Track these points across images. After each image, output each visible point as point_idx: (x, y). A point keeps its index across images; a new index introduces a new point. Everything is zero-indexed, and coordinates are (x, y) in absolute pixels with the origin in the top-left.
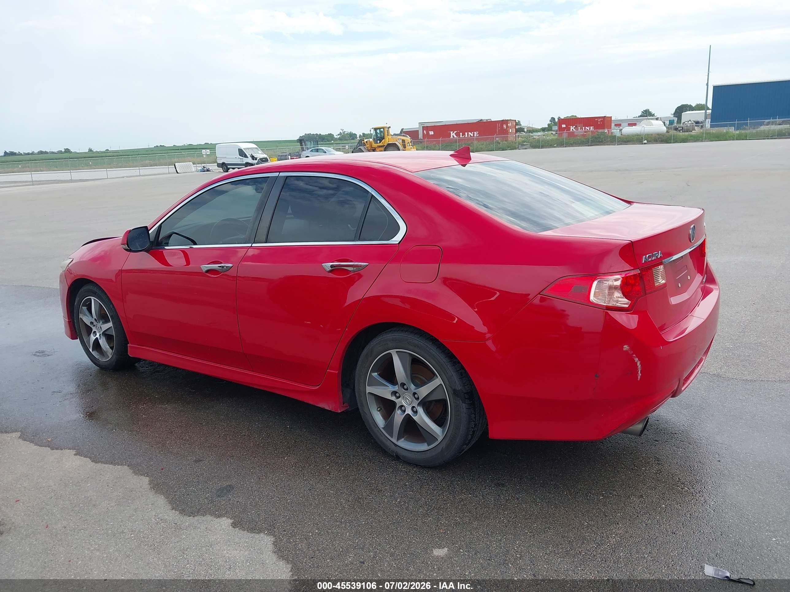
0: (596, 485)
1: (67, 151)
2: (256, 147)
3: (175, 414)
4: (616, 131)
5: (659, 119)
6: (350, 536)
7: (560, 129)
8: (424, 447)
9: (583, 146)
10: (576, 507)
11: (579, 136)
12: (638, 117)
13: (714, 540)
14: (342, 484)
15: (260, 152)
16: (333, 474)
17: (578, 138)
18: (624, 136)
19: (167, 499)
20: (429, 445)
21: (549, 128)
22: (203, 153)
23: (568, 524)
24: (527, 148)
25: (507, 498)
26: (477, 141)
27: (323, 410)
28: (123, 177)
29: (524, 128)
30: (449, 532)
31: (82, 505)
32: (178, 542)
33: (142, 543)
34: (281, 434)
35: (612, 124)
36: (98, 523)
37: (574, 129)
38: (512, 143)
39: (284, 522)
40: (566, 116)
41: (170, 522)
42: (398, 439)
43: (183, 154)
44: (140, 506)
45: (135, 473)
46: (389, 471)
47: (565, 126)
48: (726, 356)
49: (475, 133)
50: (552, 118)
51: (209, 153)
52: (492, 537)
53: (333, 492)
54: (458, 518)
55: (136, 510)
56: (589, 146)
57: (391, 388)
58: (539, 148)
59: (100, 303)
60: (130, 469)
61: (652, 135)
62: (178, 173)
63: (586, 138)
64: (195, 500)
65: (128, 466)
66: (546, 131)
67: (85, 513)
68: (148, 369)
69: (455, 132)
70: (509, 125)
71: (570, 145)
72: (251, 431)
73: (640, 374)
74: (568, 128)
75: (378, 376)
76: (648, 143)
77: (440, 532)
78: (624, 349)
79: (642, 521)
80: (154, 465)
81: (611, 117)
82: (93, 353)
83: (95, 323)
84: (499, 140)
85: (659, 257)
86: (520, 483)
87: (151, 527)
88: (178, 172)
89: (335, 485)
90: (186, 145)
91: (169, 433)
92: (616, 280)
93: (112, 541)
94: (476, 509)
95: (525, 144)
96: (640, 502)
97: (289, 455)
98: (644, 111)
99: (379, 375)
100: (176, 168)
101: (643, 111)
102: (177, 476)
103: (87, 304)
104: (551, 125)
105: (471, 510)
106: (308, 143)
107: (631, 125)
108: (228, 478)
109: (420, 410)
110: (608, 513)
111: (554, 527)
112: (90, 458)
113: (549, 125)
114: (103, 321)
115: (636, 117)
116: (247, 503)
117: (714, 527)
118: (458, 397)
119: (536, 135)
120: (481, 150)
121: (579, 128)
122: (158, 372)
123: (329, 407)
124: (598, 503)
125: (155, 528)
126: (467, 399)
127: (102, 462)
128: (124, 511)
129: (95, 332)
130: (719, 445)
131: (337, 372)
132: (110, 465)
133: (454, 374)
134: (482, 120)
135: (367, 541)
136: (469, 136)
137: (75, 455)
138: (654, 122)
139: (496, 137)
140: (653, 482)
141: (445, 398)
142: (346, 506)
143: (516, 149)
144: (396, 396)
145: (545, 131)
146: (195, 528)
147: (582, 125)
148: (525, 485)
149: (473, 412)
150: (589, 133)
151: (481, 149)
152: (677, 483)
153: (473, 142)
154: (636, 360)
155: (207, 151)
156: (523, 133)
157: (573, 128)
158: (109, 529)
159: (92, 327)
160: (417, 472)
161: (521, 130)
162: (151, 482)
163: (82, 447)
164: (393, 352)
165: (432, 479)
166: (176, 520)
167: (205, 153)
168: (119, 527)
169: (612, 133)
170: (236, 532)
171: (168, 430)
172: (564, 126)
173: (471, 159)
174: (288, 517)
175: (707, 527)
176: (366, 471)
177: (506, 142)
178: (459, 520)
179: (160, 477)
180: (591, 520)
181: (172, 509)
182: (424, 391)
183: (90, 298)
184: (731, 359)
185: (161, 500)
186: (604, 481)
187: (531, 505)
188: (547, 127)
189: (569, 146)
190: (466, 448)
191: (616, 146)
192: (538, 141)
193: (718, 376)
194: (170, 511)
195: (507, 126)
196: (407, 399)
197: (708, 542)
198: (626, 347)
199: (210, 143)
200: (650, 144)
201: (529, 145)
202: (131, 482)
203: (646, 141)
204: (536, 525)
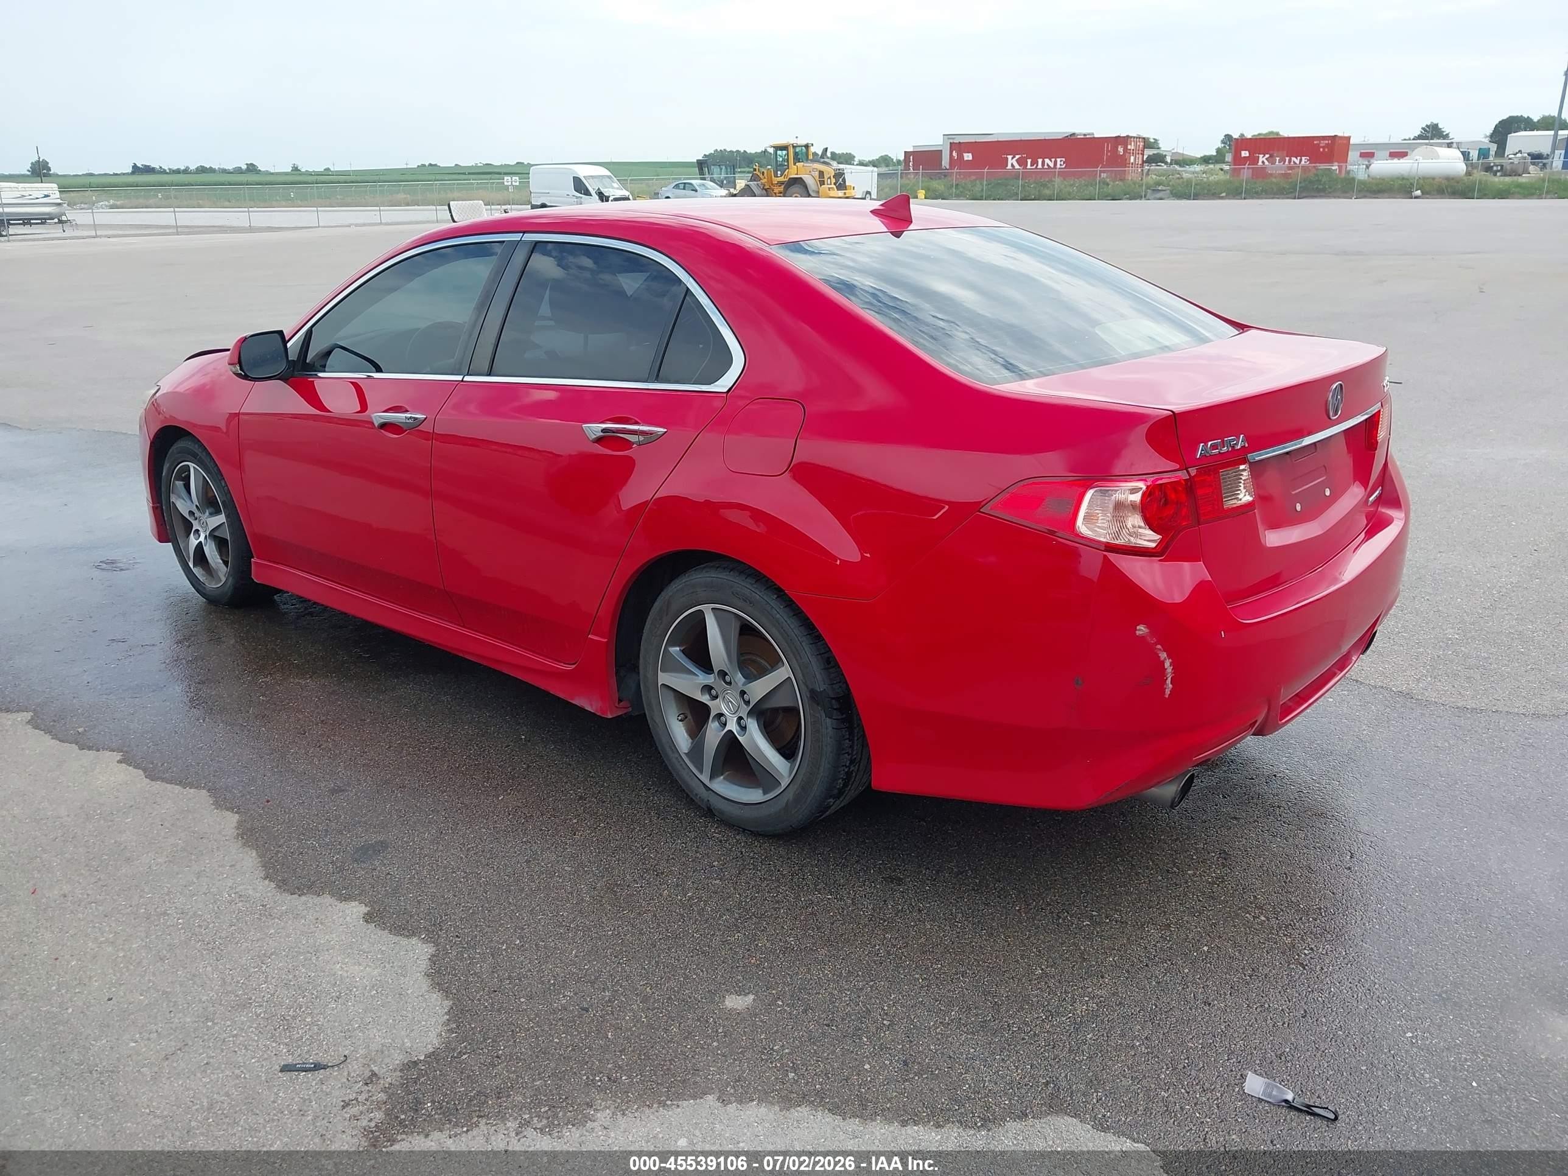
0: (1084, 896)
1: (252, 168)
2: (608, 173)
3: (319, 699)
4: (1356, 167)
5: (1455, 145)
6: (577, 957)
7: (1238, 160)
8: (754, 795)
9: (1283, 198)
10: (1029, 938)
11: (1275, 178)
12: (1414, 139)
13: (1286, 1025)
14: (592, 854)
15: (615, 185)
16: (581, 835)
17: (1274, 180)
18: (1373, 179)
19: (261, 858)
20: (765, 793)
21: (1218, 158)
22: (506, 183)
23: (1004, 970)
24: (1163, 197)
25: (900, 908)
26: (1062, 179)
27: (582, 710)
28: (349, 226)
29: (1165, 155)
30: (766, 964)
31: (106, 857)
32: (258, 940)
33: (194, 936)
34: (506, 751)
35: (1350, 153)
36: (126, 893)
37: (1266, 162)
38: (1133, 186)
39: (461, 919)
40: (1256, 133)
41: (254, 902)
42: (712, 777)
43: (472, 184)
44: (209, 867)
45: (217, 805)
46: (689, 837)
47: (1248, 155)
48: (1439, 657)
49: (1058, 160)
50: (1228, 135)
51: (517, 184)
52: (846, 981)
53: (570, 869)
54: (792, 939)
55: (199, 875)
56: (1295, 198)
57: (703, 679)
58: (1189, 198)
59: (204, 476)
60: (210, 796)
61: (1434, 179)
62: (454, 221)
63: (1290, 180)
64: (311, 865)
65: (209, 791)
66: (1212, 163)
67: (108, 871)
68: (294, 609)
69: (1017, 157)
70: (1129, 147)
71: (1255, 195)
72: (452, 741)
73: (1170, 686)
74: (1253, 160)
75: (682, 654)
76: (1424, 196)
77: (750, 963)
78: (1138, 633)
79: (1152, 976)
80: (255, 793)
81: (1349, 138)
82: (195, 570)
83: (197, 514)
84: (1107, 177)
85: (1239, 447)
86: (935, 879)
87: (218, 907)
88: (456, 219)
89: (578, 856)
90: (479, 165)
91: (298, 733)
92: (1133, 491)
93: (141, 929)
94: (832, 924)
95: (1160, 188)
96: (1162, 937)
97: (509, 791)
98: (1427, 126)
99: (683, 651)
100: (450, 212)
101: (1424, 126)
102: (292, 816)
103: (183, 475)
104: (1224, 150)
105: (822, 925)
106: (716, 169)
107: (1393, 155)
108: (383, 828)
109: (753, 725)
110: (1089, 955)
111: (974, 973)
112: (145, 770)
113: (1218, 150)
114: (212, 510)
115: (1410, 139)
116: (405, 878)
117: (1294, 1000)
118: (818, 704)
119: (1188, 173)
120: (1069, 197)
121: (1278, 159)
122: (311, 614)
123: (591, 705)
124: (1076, 934)
125: (225, 912)
126: (835, 709)
127: (163, 780)
128: (177, 874)
129: (198, 530)
130: (1361, 836)
131: (606, 640)
132: (177, 787)
133: (813, 660)
134: (1074, 134)
135: (605, 968)
136: (1046, 167)
137: (120, 762)
138: (1443, 152)
139: (1101, 172)
140: (1200, 901)
141: (797, 706)
142: (586, 897)
143: (1140, 198)
144: (710, 694)
145: (1209, 163)
146: (297, 917)
147: (1285, 152)
148: (943, 886)
149: (848, 736)
150: (1296, 170)
151: (1069, 194)
152: (1248, 906)
153: (1053, 179)
154: (1163, 655)
155: (514, 178)
156: (1163, 164)
157: (1264, 159)
158: (143, 905)
159: (192, 522)
160: (740, 843)
161: (1158, 159)
162: (240, 824)
163: (135, 749)
164: (707, 609)
165: (766, 858)
166: (266, 899)
167: (510, 184)
168: (161, 902)
169: (1348, 172)
170: (368, 932)
171: (299, 727)
172: (1245, 154)
173: (912, 222)
174: (471, 911)
175: (1279, 997)
176: (645, 834)
177: (1120, 183)
178: (793, 943)
179: (260, 815)
180: (1052, 966)
181: (265, 879)
182: (760, 688)
183: (188, 466)
184: (1448, 662)
185: (250, 860)
186: (1103, 891)
187: (943, 926)
188: (1215, 154)
189: (1252, 198)
190: (836, 805)
191: (1353, 200)
192: (1189, 183)
193: (1409, 696)
194: (260, 882)
195: (1126, 150)
196: (731, 702)
197: (1271, 1027)
198: (1142, 630)
199: (526, 163)
200: (1427, 198)
201: (1168, 191)
202: (206, 820)
203: (1419, 193)
204: (939, 966)
